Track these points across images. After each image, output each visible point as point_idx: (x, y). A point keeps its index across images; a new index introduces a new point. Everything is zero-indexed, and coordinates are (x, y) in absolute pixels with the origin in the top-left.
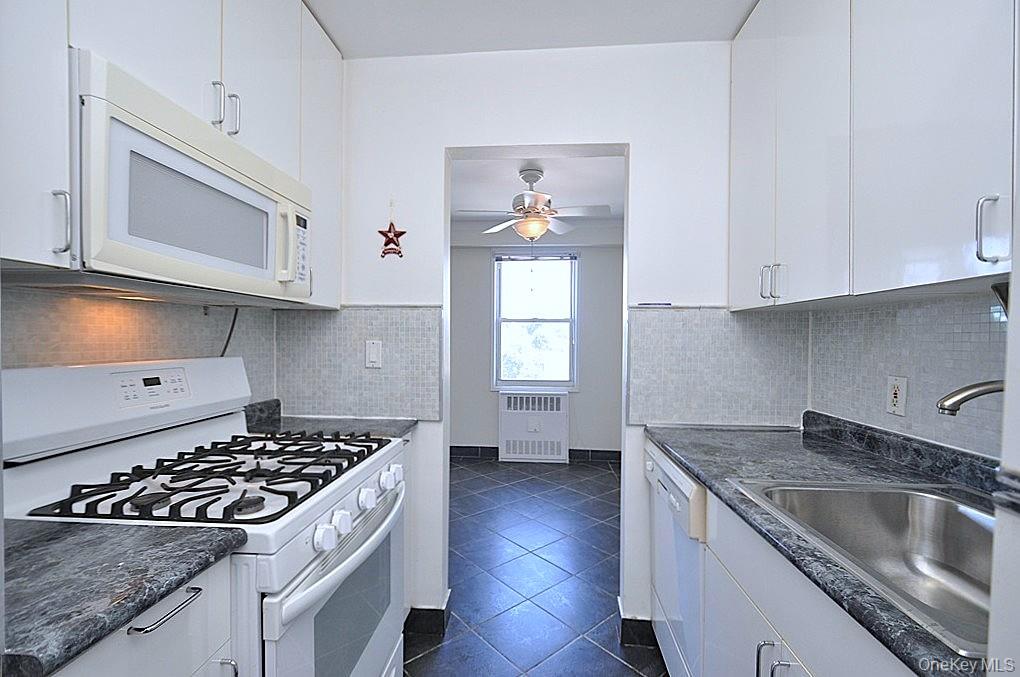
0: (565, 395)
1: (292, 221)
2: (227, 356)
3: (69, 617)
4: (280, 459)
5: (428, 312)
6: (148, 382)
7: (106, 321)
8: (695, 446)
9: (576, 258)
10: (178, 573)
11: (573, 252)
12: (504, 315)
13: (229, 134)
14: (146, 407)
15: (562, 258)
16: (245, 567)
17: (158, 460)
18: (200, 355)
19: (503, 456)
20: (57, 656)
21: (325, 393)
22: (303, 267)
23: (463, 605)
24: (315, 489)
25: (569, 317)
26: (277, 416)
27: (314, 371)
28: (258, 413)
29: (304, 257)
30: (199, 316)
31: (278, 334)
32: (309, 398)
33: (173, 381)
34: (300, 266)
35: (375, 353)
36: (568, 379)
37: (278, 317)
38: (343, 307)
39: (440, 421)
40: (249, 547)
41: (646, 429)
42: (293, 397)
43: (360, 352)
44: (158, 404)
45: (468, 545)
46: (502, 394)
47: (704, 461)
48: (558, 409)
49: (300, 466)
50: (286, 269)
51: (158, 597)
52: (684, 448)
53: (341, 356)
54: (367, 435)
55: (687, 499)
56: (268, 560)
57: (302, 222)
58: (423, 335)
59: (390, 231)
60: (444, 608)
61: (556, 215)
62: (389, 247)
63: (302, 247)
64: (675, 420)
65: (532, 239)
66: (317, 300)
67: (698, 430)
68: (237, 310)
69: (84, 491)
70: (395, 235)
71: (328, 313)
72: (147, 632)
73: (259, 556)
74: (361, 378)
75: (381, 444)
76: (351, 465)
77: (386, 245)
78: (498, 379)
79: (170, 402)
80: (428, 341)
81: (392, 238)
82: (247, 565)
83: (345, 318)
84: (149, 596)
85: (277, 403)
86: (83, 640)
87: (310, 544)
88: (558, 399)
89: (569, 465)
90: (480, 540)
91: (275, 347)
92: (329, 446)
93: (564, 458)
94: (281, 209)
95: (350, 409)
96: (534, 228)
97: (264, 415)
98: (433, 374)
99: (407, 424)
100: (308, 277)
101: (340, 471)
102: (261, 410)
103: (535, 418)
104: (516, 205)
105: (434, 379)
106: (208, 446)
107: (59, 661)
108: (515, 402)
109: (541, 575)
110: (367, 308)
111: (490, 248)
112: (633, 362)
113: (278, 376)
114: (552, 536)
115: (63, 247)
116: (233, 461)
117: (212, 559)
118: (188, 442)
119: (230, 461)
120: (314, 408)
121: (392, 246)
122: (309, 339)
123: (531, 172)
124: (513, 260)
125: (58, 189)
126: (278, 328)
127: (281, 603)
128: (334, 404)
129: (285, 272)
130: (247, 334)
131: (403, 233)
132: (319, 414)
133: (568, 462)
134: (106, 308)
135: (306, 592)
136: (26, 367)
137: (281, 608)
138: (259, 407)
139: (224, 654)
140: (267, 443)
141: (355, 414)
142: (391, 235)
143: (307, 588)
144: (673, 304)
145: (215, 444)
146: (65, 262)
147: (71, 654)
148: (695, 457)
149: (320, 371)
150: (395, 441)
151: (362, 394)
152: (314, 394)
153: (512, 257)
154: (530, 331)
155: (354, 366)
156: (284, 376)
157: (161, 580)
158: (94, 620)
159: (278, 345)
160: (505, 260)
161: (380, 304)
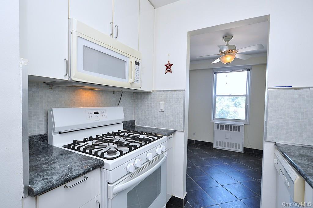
0: (243, 125)
1: (134, 63)
2: (119, 106)
3: (47, 179)
4: (126, 139)
5: (180, 92)
6: (95, 113)
7: (87, 96)
8: (302, 155)
9: (249, 70)
10: (79, 172)
11: (248, 68)
12: (217, 94)
13: (115, 38)
14: (93, 120)
15: (243, 71)
16: (104, 173)
17: (97, 135)
18: (112, 106)
19: (215, 146)
20: (38, 191)
21: (147, 119)
22: (138, 78)
23: (191, 199)
24: (131, 150)
25: (245, 94)
26: (134, 126)
27: (144, 112)
28: (128, 124)
29: (138, 75)
30: (112, 94)
31: (135, 100)
32: (143, 120)
33: (102, 113)
34: (137, 78)
35: (162, 106)
36: (244, 119)
37: (135, 94)
38: (153, 91)
39: (183, 131)
40: (105, 167)
41: (276, 144)
42: (138, 120)
43: (158, 106)
44: (97, 119)
45: (197, 177)
46: (215, 123)
47: (306, 165)
48: (239, 131)
49: (129, 142)
50: (131, 79)
51: (71, 179)
52: (294, 156)
53: (152, 107)
54: (156, 134)
55: (293, 182)
56: (109, 172)
57: (137, 63)
58: (178, 100)
59: (168, 65)
60: (183, 199)
61: (238, 53)
62: (167, 70)
63: (137, 72)
64: (293, 142)
65: (227, 63)
66: (144, 89)
67: (306, 147)
68: (122, 92)
69: (76, 142)
70: (170, 66)
71: (148, 93)
72: (69, 188)
73: (107, 170)
74: (158, 115)
75: (159, 138)
76: (146, 144)
77: (167, 69)
78: (214, 117)
79: (100, 119)
80: (180, 102)
81: (169, 67)
82: (104, 172)
83: (153, 95)
84: (69, 177)
85: (134, 121)
86: (47, 187)
87: (125, 169)
88: (239, 127)
89: (244, 154)
90: (202, 176)
91: (134, 104)
92: (142, 136)
93: (241, 150)
94: (130, 60)
95: (154, 125)
96: (228, 59)
97: (130, 125)
98: (181, 114)
99: (171, 131)
100: (140, 81)
101: (141, 146)
102: (129, 123)
103: (229, 133)
104: (220, 51)
105: (182, 116)
106: (111, 133)
107: (39, 192)
108: (220, 127)
109: (225, 196)
110: (160, 91)
111: (212, 69)
112: (269, 113)
113: (135, 113)
114: (232, 181)
115: (66, 74)
116: (114, 138)
117: (91, 169)
118: (105, 131)
119: (113, 138)
120: (144, 123)
121: (169, 69)
122: (143, 102)
123: (227, 37)
124: (221, 73)
125: (65, 58)
126: (135, 98)
127: (113, 187)
128: (150, 123)
129: (131, 80)
130: (126, 99)
131: (172, 65)
132: (145, 126)
133: (243, 152)
134: (87, 92)
135: (123, 185)
136: (67, 107)
137: (113, 189)
138: (128, 122)
139: (98, 199)
140: (125, 133)
141: (156, 127)
142: (168, 66)
143: (124, 183)
144: (293, 86)
145: (113, 132)
146: (67, 78)
147: (43, 191)
148: (300, 161)
149: (146, 112)
150: (164, 137)
151: (158, 120)
152: (144, 119)
153: (221, 72)
154: (233, 100)
155: (156, 110)
156: (136, 113)
157: (74, 173)
158: (51, 182)
159: (135, 103)
160: (218, 73)
161: (164, 90)
